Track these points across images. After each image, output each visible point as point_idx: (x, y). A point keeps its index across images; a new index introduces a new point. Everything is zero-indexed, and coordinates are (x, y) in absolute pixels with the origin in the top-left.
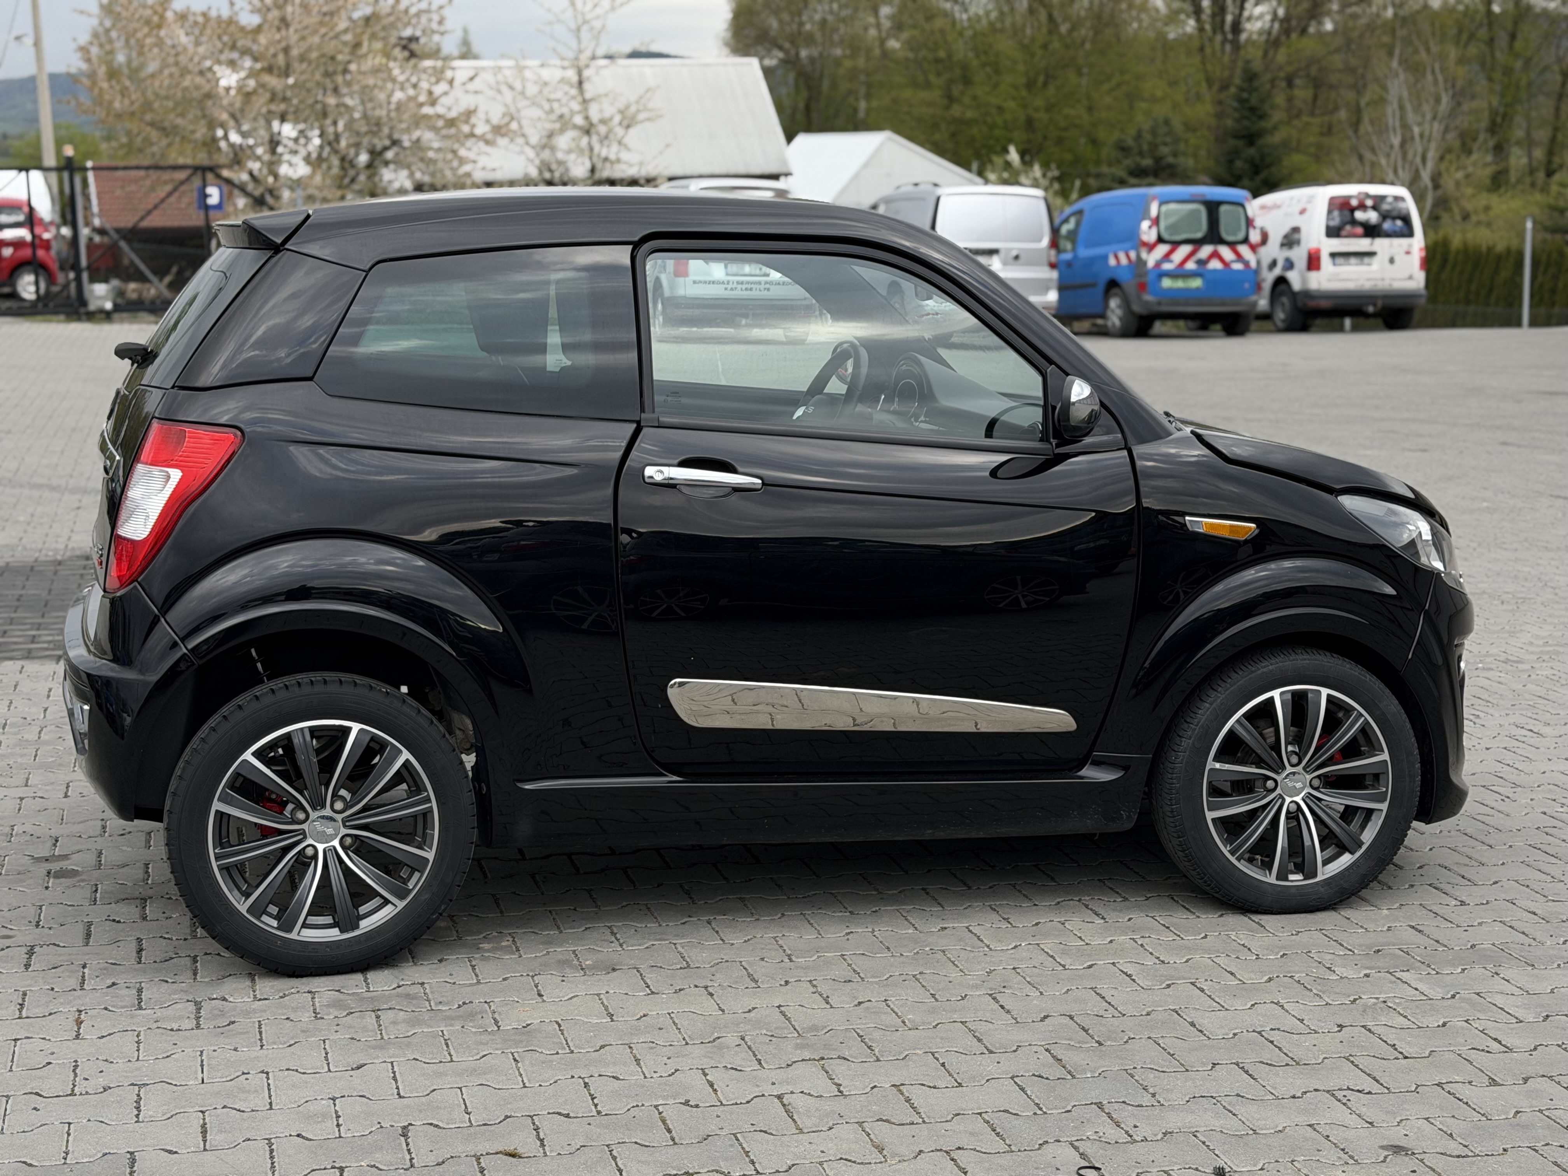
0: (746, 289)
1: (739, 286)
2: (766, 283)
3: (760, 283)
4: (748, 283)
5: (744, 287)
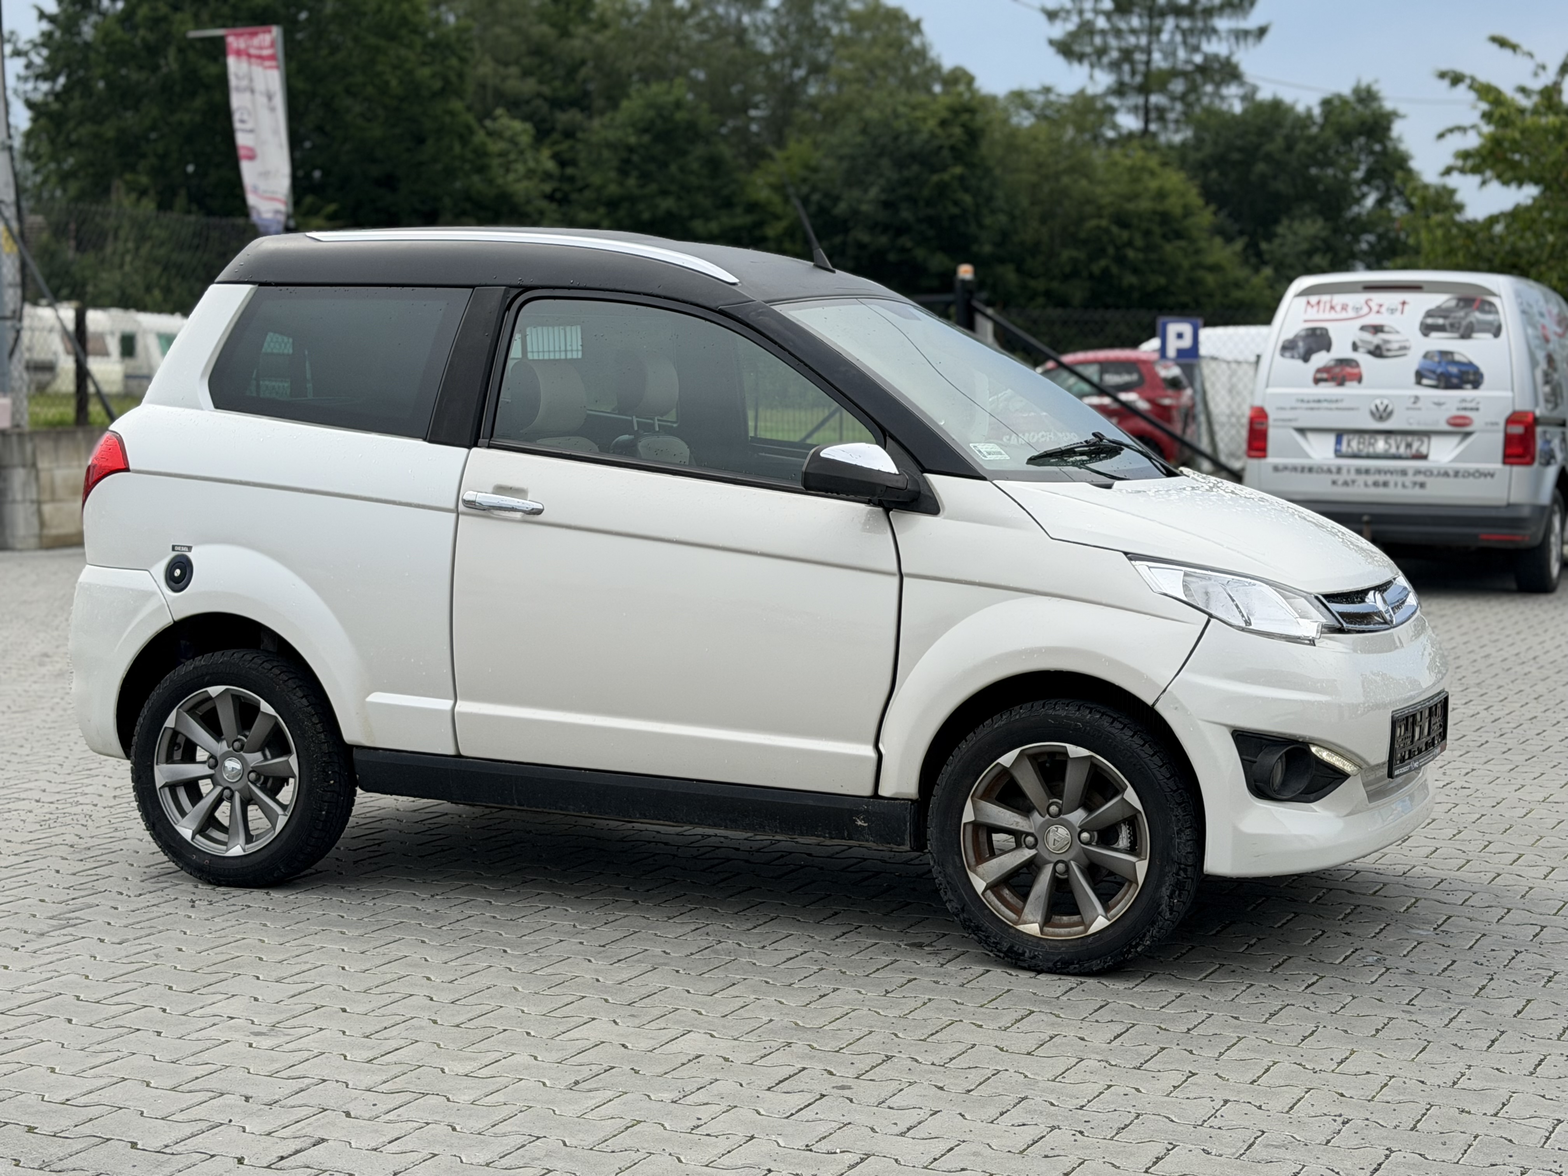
0: (1376, 484)
1: (1361, 479)
3: (1404, 473)
4: (1379, 471)
5: (1370, 479)
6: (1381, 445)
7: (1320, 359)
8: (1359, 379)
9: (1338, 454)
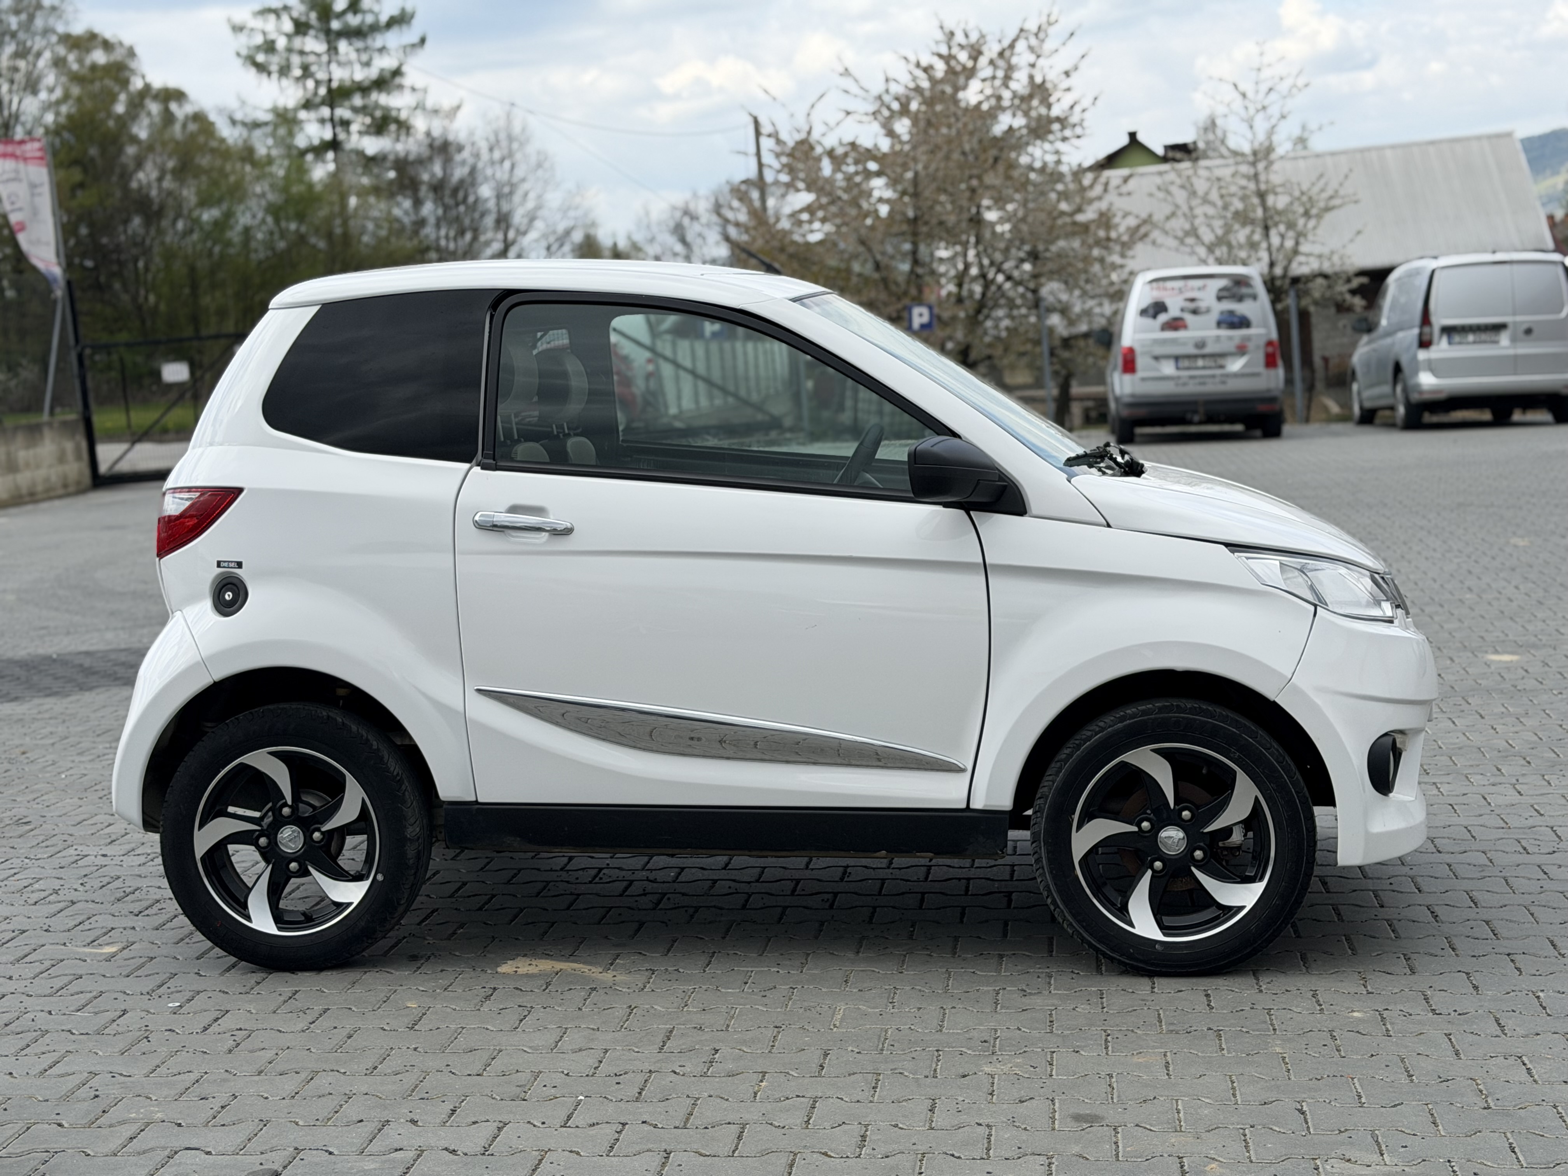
1: (1192, 382)
2: (1223, 375)
3: (1213, 376)
4: (1202, 377)
5: (1197, 381)
6: (1200, 363)
7: (1163, 318)
8: (1185, 327)
9: (1178, 368)
